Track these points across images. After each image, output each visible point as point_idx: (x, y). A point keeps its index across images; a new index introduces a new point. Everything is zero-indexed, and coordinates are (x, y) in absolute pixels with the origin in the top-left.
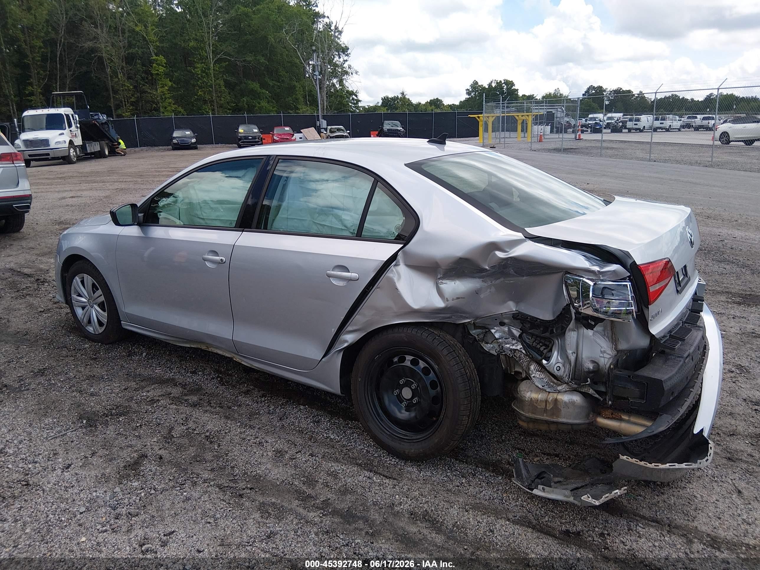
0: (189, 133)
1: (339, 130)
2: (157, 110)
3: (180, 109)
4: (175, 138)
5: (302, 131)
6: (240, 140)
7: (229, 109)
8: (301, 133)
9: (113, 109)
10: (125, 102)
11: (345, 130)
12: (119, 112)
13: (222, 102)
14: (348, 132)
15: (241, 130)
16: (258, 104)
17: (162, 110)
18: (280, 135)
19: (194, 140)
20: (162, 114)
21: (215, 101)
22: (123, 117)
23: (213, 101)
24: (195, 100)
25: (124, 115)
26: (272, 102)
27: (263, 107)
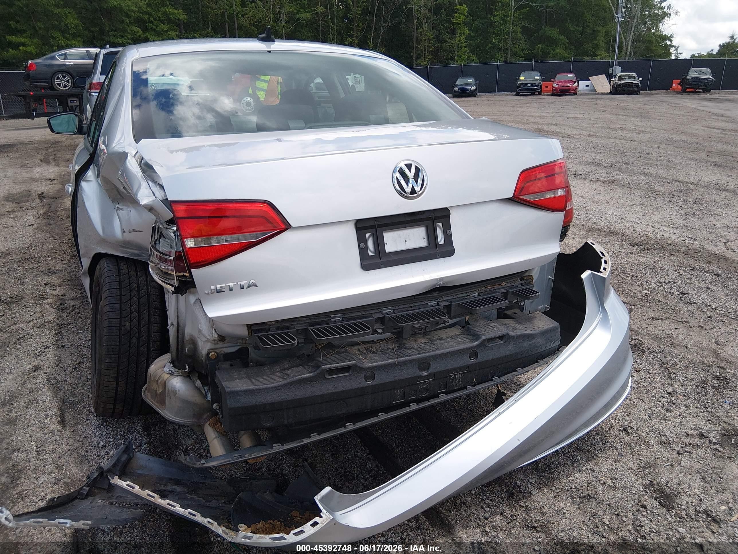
0: (471, 80)
1: (630, 77)
2: (452, 59)
3: (474, 58)
4: (457, 86)
5: (590, 78)
6: (519, 87)
7: (522, 57)
8: (590, 80)
9: (414, 58)
10: (425, 51)
11: (637, 77)
12: (419, 61)
13: (516, 50)
14: (641, 79)
15: (522, 78)
16: (552, 51)
17: (456, 59)
18: (561, 82)
19: (474, 88)
20: (455, 63)
21: (509, 49)
22: (421, 66)
23: (507, 49)
24: (490, 48)
25: (422, 64)
26: (571, 49)
27: (557, 54)
